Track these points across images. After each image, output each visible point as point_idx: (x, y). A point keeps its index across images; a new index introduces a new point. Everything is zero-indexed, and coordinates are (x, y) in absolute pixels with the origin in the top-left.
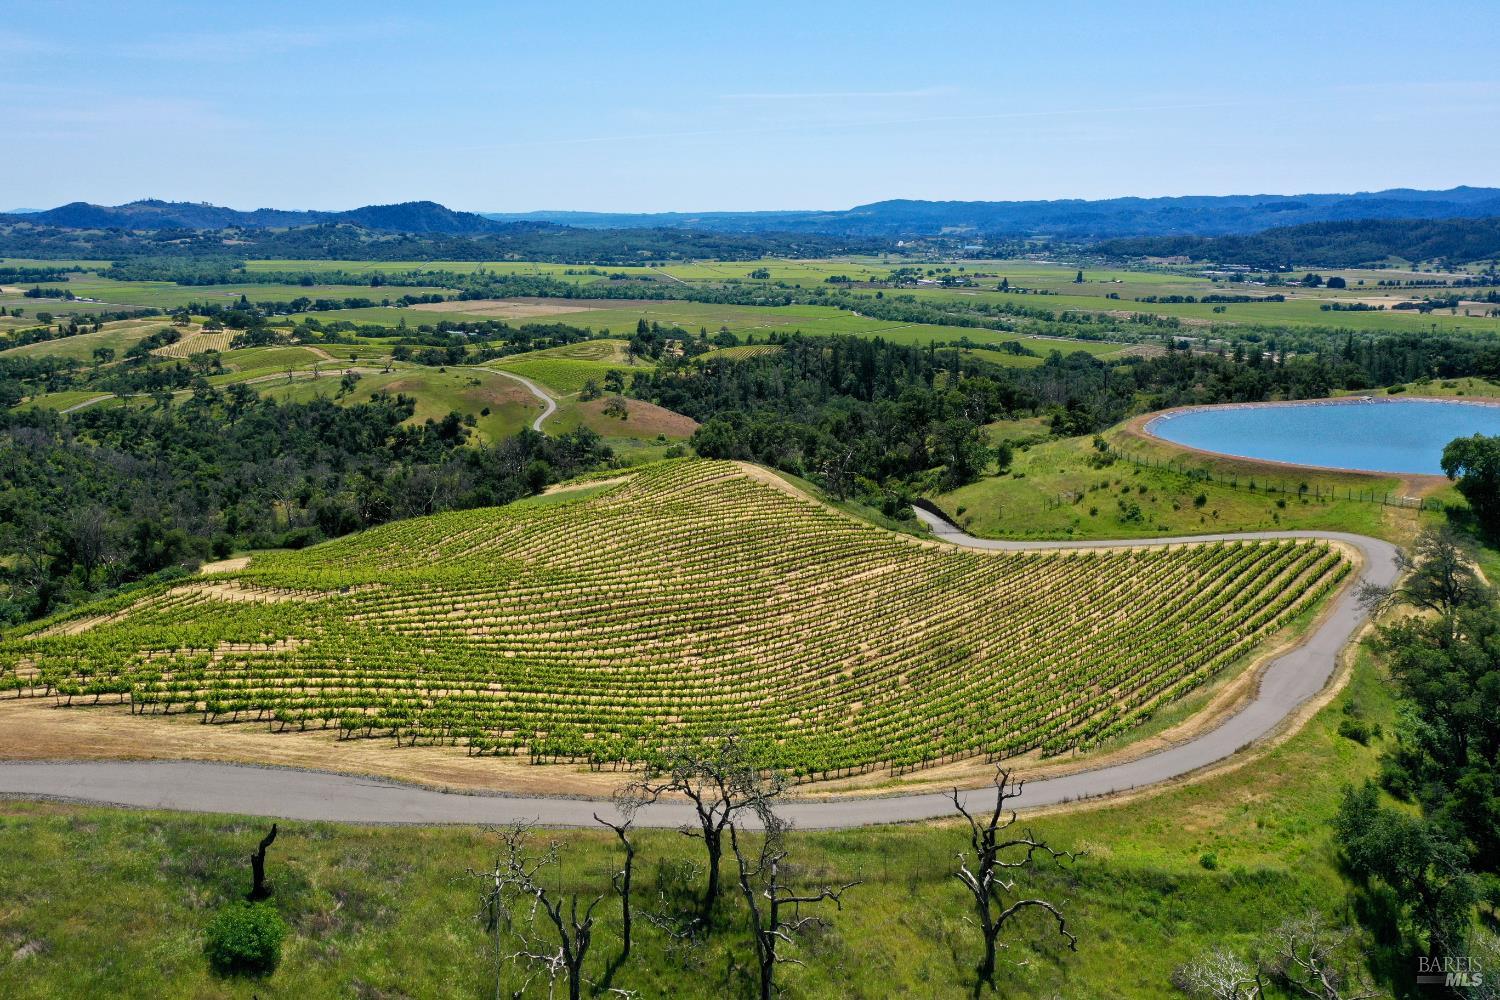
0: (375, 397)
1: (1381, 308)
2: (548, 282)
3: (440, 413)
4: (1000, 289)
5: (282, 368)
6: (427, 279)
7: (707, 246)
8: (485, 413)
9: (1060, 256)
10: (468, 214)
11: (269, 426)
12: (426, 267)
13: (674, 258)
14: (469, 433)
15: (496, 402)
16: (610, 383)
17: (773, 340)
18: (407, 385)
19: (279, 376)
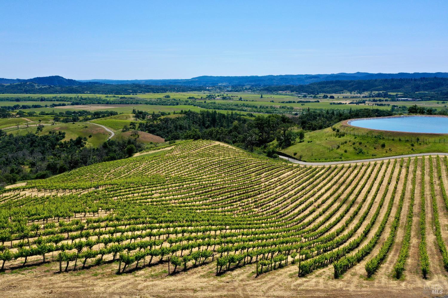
0: (50, 132)
1: (346, 104)
2: (100, 99)
3: (75, 137)
4: (240, 100)
5: (15, 124)
6: (60, 99)
7: (149, 89)
8: (90, 137)
9: (254, 91)
10: (71, 80)
11: (11, 143)
12: (59, 95)
13: (139, 92)
14: (85, 143)
15: (94, 133)
16: (131, 126)
17: (182, 112)
18: (62, 128)
19: (14, 127)
